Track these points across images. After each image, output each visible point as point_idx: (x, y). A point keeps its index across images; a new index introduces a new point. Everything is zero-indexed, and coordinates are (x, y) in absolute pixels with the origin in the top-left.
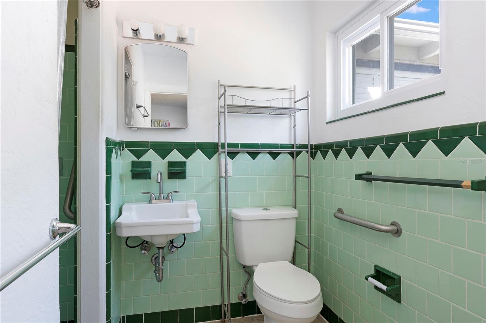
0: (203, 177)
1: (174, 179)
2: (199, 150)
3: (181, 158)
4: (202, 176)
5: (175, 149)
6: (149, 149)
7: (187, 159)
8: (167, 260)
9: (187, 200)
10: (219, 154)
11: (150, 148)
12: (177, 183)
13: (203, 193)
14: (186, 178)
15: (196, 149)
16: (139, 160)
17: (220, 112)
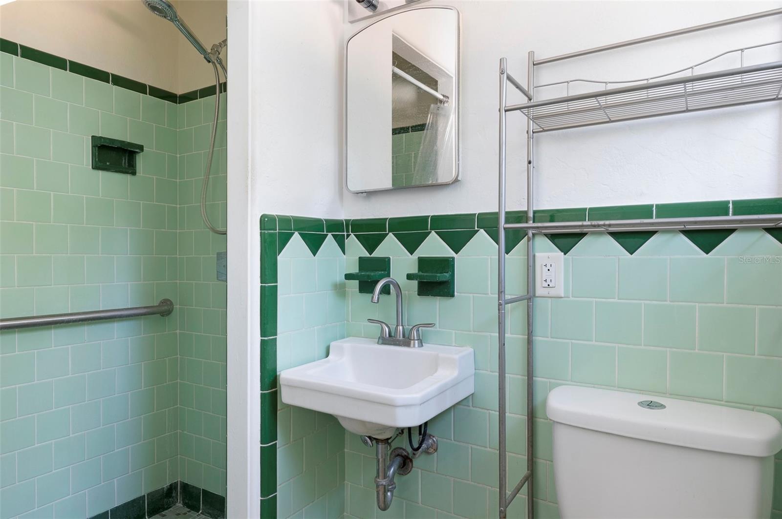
0: (492, 295)
1: (430, 296)
2: (482, 231)
3: (446, 251)
4: (489, 293)
5: (433, 231)
6: (388, 234)
7: (457, 252)
8: (417, 468)
9: (455, 346)
10: (529, 240)
11: (389, 232)
12: (434, 305)
13: (492, 334)
14: (453, 296)
15: (476, 229)
16: (371, 256)
17: (533, 132)
